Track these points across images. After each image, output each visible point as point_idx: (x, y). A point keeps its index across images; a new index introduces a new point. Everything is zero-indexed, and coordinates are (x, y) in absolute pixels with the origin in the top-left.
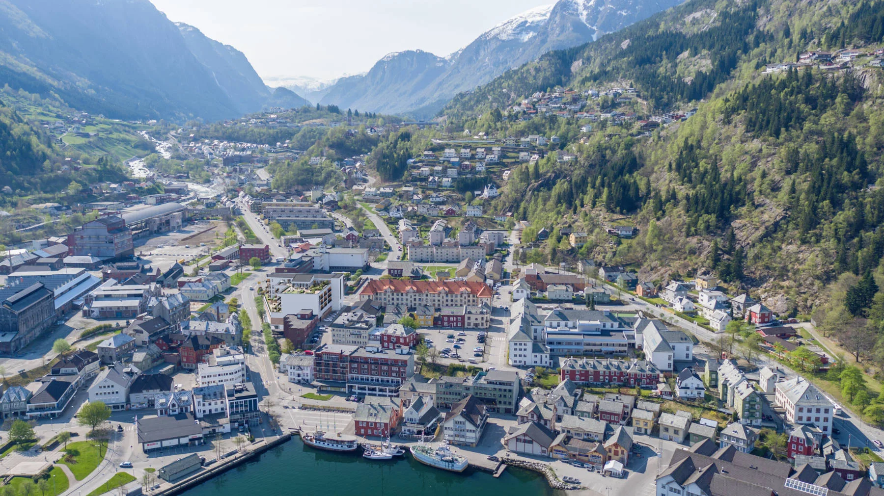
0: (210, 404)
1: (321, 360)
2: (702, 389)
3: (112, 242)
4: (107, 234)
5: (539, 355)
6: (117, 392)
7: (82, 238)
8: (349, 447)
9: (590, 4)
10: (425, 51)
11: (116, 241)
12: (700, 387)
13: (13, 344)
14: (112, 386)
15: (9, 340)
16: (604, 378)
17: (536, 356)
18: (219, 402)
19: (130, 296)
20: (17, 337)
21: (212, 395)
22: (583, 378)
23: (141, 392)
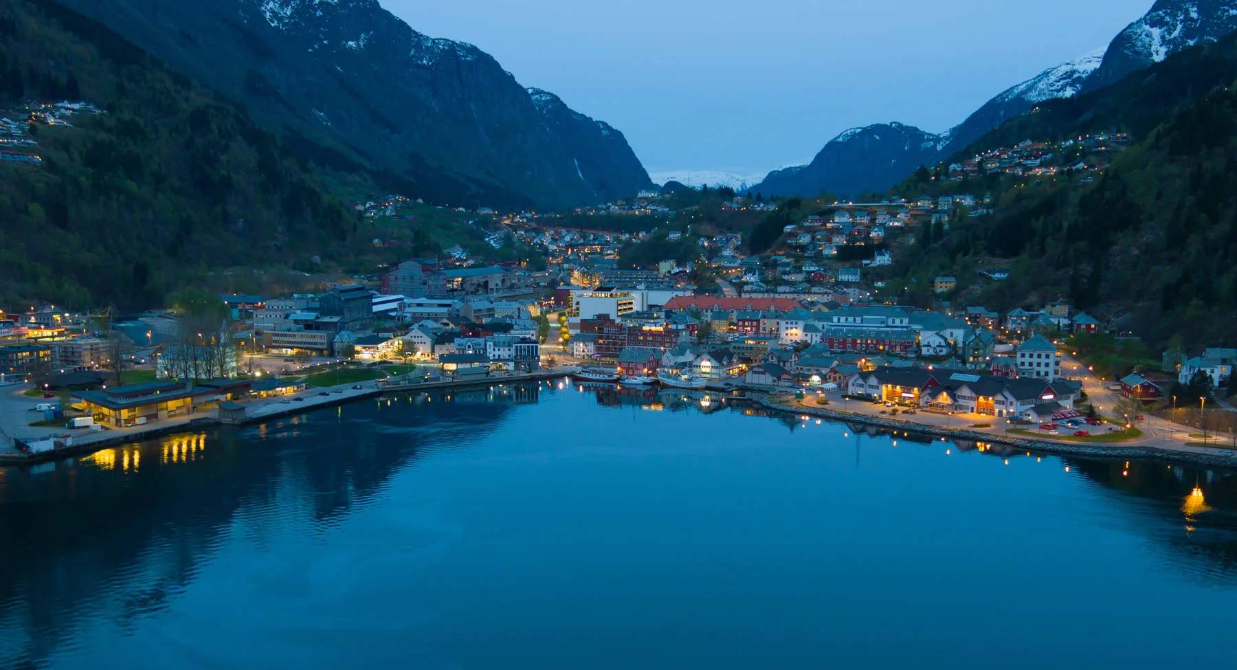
0: (499, 350)
1: (603, 333)
2: (943, 346)
3: (425, 284)
4: (421, 274)
5: (809, 334)
6: (424, 343)
7: (396, 278)
8: (609, 376)
9: (1172, 37)
10: (905, 124)
11: (430, 282)
12: (942, 344)
13: (339, 324)
14: (421, 337)
15: (336, 321)
16: (861, 346)
17: (806, 335)
18: (507, 349)
19: (440, 305)
20: (342, 320)
21: (501, 344)
22: (841, 346)
23: (444, 344)
